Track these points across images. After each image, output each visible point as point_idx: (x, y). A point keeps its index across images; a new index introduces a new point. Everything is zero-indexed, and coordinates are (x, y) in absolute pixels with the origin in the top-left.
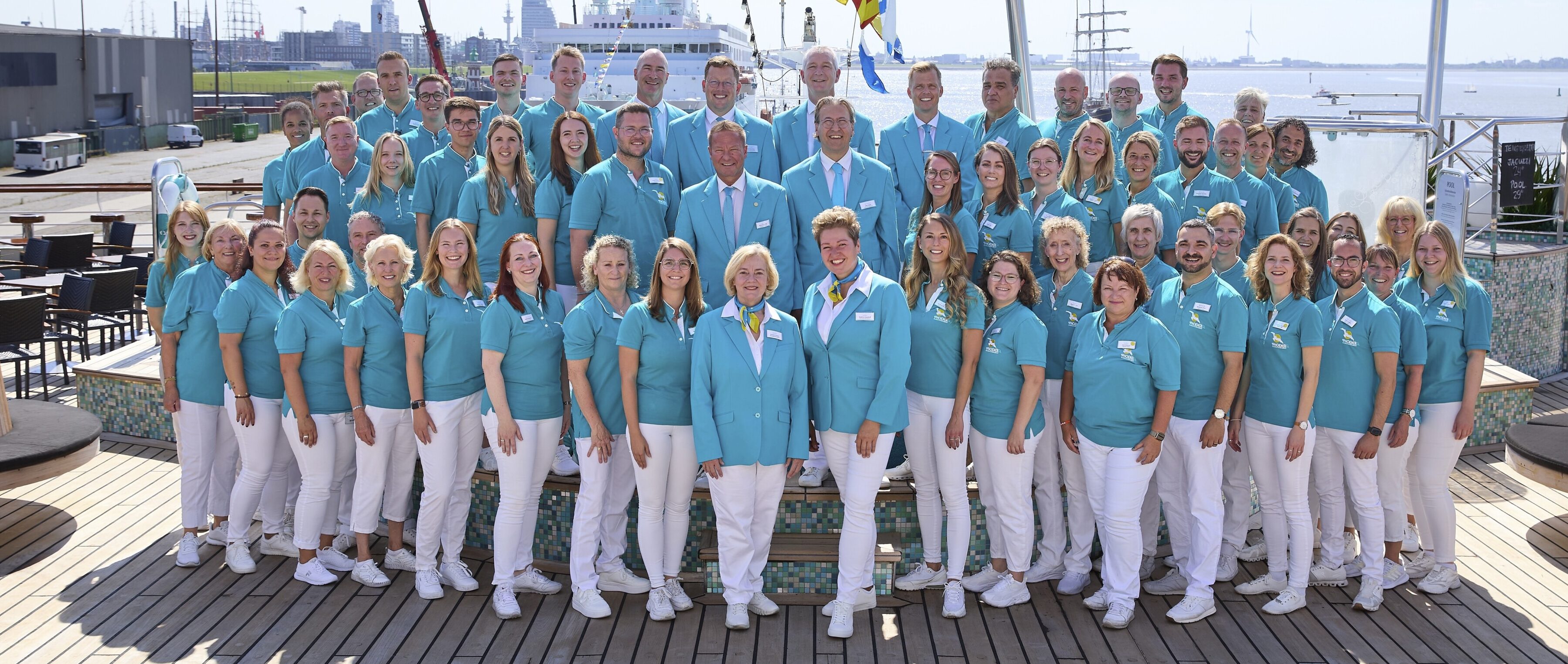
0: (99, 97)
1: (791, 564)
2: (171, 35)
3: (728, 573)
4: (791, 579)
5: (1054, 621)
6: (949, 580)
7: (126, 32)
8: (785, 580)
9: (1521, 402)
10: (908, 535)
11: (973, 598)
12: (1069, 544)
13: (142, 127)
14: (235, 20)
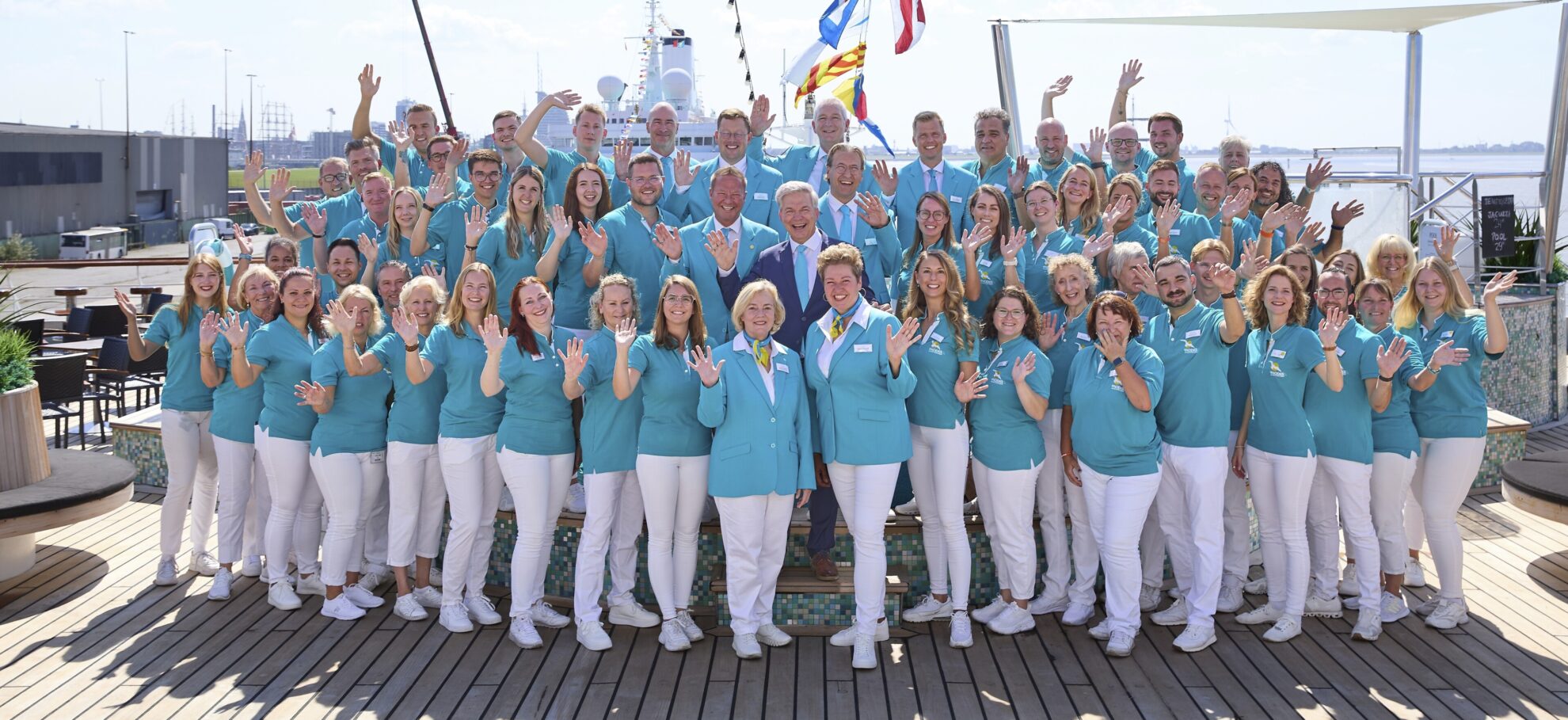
0: (141, 194)
1: (801, 596)
2: (209, 135)
3: (737, 604)
4: (800, 611)
5: (1061, 650)
6: (955, 611)
7: (167, 132)
8: (795, 611)
9: (1514, 444)
10: (914, 568)
11: (980, 629)
12: (1073, 578)
13: (180, 221)
14: (268, 122)
